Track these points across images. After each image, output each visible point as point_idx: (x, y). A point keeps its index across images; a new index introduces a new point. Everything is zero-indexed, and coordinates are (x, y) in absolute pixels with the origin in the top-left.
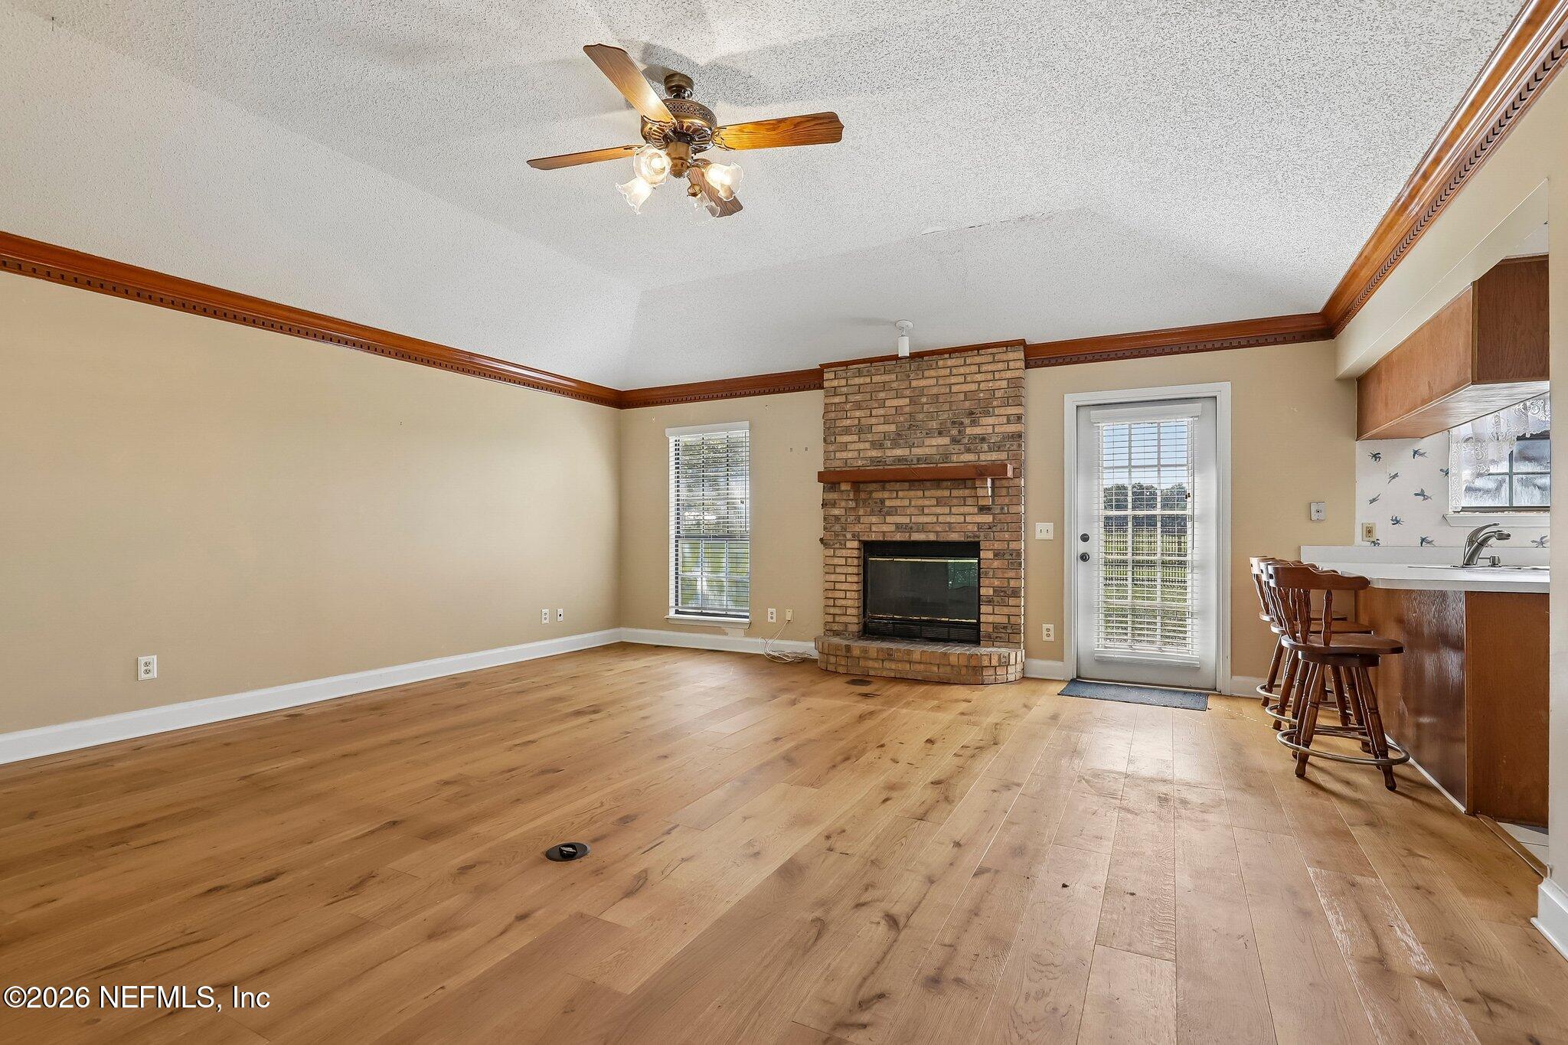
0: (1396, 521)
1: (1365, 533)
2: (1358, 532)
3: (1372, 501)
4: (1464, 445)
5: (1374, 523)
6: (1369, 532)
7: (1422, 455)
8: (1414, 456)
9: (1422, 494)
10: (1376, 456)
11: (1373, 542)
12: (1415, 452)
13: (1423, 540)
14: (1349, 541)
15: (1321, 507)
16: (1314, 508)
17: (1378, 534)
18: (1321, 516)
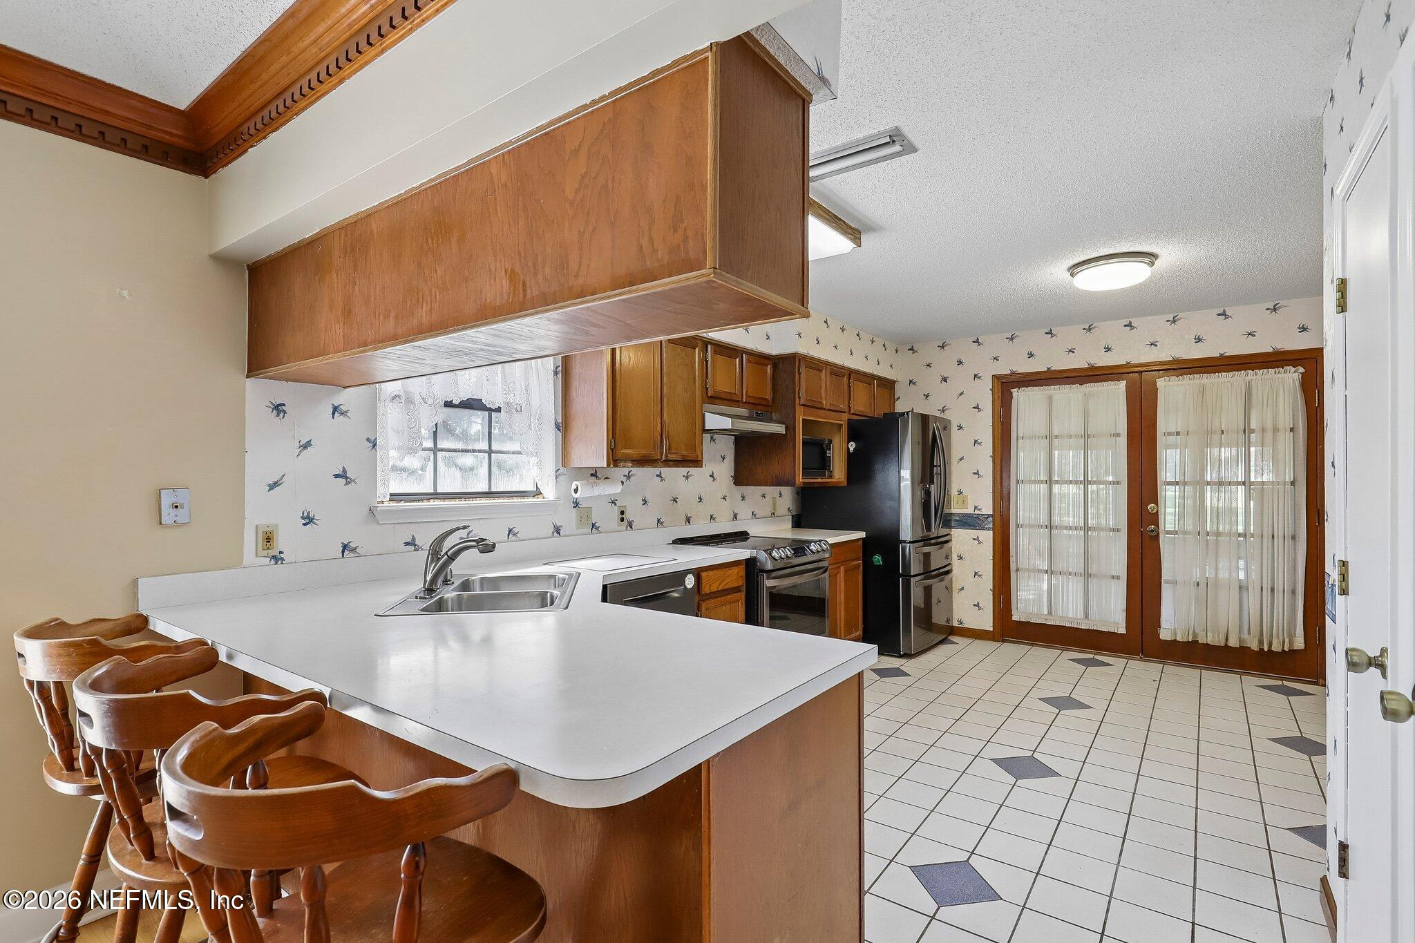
0: (309, 520)
1: (260, 541)
2: (250, 540)
3: (274, 486)
4: (390, 405)
5: (276, 525)
6: (268, 540)
7: (343, 413)
8: (333, 414)
9: (342, 475)
10: (279, 409)
11: (274, 557)
12: (335, 409)
13: (345, 547)
14: (235, 562)
15: (181, 497)
16: (167, 500)
17: (282, 543)
18: (182, 515)
